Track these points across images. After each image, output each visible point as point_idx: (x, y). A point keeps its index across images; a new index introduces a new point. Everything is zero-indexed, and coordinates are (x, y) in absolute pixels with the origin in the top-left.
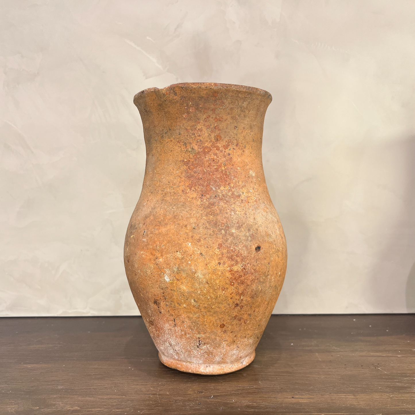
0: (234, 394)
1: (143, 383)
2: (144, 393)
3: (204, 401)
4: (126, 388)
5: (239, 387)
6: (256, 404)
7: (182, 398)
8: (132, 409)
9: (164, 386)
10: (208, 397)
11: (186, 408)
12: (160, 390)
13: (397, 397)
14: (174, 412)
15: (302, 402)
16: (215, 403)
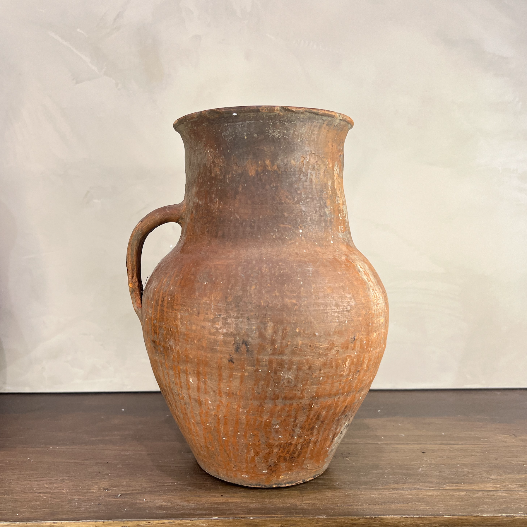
0: (148, 491)
1: (38, 479)
2: (34, 491)
3: (107, 501)
4: (12, 486)
5: (160, 483)
6: (172, 505)
7: (81, 497)
8: (10, 512)
9: (64, 482)
10: (114, 496)
11: (79, 510)
12: (56, 487)
13: (355, 495)
14: (62, 515)
15: (232, 501)
16: (119, 504)
